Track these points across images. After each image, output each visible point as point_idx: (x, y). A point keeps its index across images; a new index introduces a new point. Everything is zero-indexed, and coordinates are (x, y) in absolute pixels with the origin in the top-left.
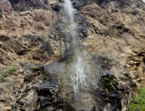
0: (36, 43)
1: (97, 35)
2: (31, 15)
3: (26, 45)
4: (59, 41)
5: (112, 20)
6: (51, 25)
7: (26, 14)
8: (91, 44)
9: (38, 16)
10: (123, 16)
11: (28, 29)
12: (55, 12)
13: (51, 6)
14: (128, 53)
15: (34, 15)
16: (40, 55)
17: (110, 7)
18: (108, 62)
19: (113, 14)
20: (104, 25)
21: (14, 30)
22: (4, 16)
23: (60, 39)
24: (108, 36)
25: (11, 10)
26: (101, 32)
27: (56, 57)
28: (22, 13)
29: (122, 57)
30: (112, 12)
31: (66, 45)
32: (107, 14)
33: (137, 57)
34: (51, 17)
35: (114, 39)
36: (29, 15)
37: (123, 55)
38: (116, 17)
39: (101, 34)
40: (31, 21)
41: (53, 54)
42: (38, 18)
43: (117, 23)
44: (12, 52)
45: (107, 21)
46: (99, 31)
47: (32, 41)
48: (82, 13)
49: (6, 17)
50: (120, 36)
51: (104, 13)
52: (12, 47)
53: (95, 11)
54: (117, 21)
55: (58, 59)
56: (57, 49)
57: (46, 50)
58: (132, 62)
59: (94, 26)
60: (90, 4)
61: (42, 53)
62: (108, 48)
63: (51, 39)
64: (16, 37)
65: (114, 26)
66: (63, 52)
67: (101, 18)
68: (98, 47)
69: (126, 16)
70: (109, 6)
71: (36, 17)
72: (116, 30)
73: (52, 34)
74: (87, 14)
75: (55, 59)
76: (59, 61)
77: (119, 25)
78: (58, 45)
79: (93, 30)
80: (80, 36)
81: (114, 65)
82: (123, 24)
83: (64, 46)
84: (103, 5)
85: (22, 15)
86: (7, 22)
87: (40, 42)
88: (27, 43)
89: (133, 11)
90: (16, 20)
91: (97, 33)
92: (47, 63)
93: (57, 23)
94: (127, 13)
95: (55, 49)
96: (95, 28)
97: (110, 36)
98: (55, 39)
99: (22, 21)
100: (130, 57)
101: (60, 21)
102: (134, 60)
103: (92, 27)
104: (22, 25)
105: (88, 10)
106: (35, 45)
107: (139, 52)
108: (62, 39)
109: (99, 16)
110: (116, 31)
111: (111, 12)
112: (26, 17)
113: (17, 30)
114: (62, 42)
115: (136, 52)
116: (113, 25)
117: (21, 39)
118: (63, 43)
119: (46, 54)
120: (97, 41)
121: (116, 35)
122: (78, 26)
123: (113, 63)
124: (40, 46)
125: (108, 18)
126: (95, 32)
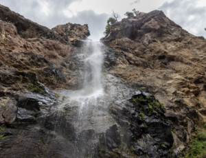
1: (131, 66)
2: (41, 43)
3: (22, 60)
4: (76, 71)
5: (151, 51)
6: (68, 56)
7: (35, 41)
9: (50, 44)
10: (164, 45)
12: (76, 47)
13: (72, 43)
15: (45, 43)
16: (43, 78)
17: (146, 39)
18: (147, 89)
20: (141, 57)
22: (4, 36)
23: (78, 69)
24: (148, 69)
26: (136, 62)
28: (30, 39)
29: (170, 84)
30: (149, 43)
32: (143, 46)
33: (194, 84)
36: (38, 42)
38: (155, 47)
39: (137, 65)
40: (40, 47)
42: (50, 46)
43: (158, 52)
45: (145, 53)
46: (134, 61)
47: (33, 58)
49: (6, 36)
50: (165, 67)
53: (126, 44)
54: (157, 50)
56: (72, 79)
57: (53, 74)
58: (186, 89)
60: (120, 38)
61: (47, 75)
62: (149, 78)
63: (64, 67)
65: (154, 56)
66: (80, 82)
67: (136, 51)
69: (168, 44)
70: (144, 38)
74: (117, 48)
77: (160, 54)
78: (74, 74)
79: (125, 60)
81: (157, 92)
82: (165, 52)
84: (137, 39)
85: (30, 41)
86: (6, 41)
87: (45, 64)
88: (25, 59)
89: (175, 38)
91: (130, 64)
94: (169, 41)
95: (69, 79)
96: (127, 58)
97: (151, 68)
98: (70, 69)
100: (181, 84)
102: (189, 88)
103: (124, 57)
104: (25, 47)
105: (117, 45)
106: (38, 66)
107: (194, 77)
108: (81, 68)
109: (133, 49)
110: (158, 62)
111: (147, 43)
113: (16, 49)
115: (190, 79)
116: (152, 55)
117: (16, 54)
119: (53, 78)
121: (159, 66)
123: (156, 90)
124: (45, 67)
125: (145, 49)
126: (128, 62)
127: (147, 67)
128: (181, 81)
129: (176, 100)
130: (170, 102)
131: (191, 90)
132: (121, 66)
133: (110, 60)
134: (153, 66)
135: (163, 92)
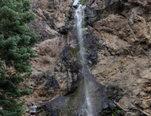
0: (41, 81)
1: (112, 57)
3: (32, 85)
4: (66, 73)
5: (135, 33)
6: (58, 54)
8: (102, 71)
9: (43, 51)
11: (34, 67)
12: (63, 36)
13: (59, 30)
14: (146, 79)
15: (38, 51)
16: (45, 92)
17: (132, 17)
18: (118, 92)
19: (136, 26)
20: (125, 40)
23: (67, 70)
24: (129, 56)
26: (118, 52)
27: (62, 90)
29: (138, 84)
30: (135, 22)
31: (73, 77)
32: (128, 26)
34: (58, 44)
35: (136, 58)
37: (139, 81)
38: (139, 30)
39: (118, 55)
41: (59, 88)
43: (140, 38)
45: (128, 35)
46: (115, 52)
47: (37, 80)
48: (96, 30)
50: (145, 54)
51: (124, 25)
53: (111, 24)
54: (140, 35)
55: (65, 93)
56: (64, 82)
57: (51, 86)
58: (150, 88)
59: (107, 48)
60: (105, 17)
61: (47, 89)
62: (124, 74)
63: (57, 73)
65: (136, 42)
66: (70, 85)
67: (120, 32)
68: (111, 74)
70: (130, 14)
71: (41, 52)
72: (139, 46)
73: (58, 66)
74: (102, 30)
75: (61, 93)
76: (66, 95)
77: (142, 40)
78: (65, 76)
79: (107, 52)
80: (89, 63)
81: (125, 94)
82: (147, 39)
83: (71, 77)
84: (124, 13)
87: (44, 80)
88: (33, 83)
91: (112, 55)
92: (54, 98)
93: (64, 51)
95: (62, 82)
96: (109, 50)
97: (132, 55)
98: (61, 71)
100: (148, 83)
103: (106, 49)
105: (103, 25)
106: (40, 84)
108: (69, 69)
109: (118, 30)
110: (140, 48)
111: (133, 23)
114: (69, 72)
116: (134, 41)
117: (27, 81)
118: (70, 74)
119: (51, 90)
120: (111, 66)
121: (139, 53)
122: (87, 51)
123: (125, 92)
124: (45, 83)
125: (129, 31)
126: (110, 54)
128: (148, 81)
129: (136, 102)
130: (132, 103)
132: (102, 62)
133: (92, 60)
134: (134, 52)
135: (130, 94)
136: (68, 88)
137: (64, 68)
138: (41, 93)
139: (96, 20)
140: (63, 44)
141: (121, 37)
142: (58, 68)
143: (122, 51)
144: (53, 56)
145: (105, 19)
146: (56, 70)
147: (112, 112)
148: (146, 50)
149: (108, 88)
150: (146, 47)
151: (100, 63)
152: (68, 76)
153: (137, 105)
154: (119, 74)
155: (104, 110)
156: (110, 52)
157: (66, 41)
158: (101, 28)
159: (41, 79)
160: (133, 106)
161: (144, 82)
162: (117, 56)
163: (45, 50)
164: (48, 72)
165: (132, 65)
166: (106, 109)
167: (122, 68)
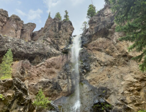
0: (47, 86)
2: (44, 65)
3: (40, 88)
4: (67, 80)
5: (118, 49)
6: (61, 67)
7: (41, 66)
8: (94, 77)
9: (49, 64)
11: (43, 76)
12: (65, 55)
13: (62, 51)
14: (128, 81)
15: (46, 64)
16: (51, 94)
18: (106, 92)
19: (118, 44)
20: (111, 55)
21: (33, 79)
22: (26, 72)
23: (68, 78)
24: (114, 66)
25: (30, 66)
26: (106, 64)
27: (64, 93)
28: (38, 65)
29: (122, 85)
30: (117, 42)
31: (72, 82)
32: (112, 45)
33: (139, 83)
34: (61, 60)
35: (120, 67)
36: (43, 66)
37: (123, 83)
38: (120, 47)
39: (106, 65)
40: (45, 69)
41: (61, 91)
43: (122, 52)
44: (32, 94)
45: (113, 52)
46: (104, 63)
47: (44, 85)
48: (89, 49)
50: (126, 64)
51: (110, 45)
52: (32, 91)
53: (100, 44)
54: (122, 50)
55: (66, 94)
57: (55, 89)
58: (132, 88)
61: (52, 91)
62: (111, 79)
63: (60, 80)
64: (33, 84)
65: (119, 55)
66: (70, 88)
67: (107, 50)
68: (101, 79)
70: (114, 37)
72: (122, 58)
73: (61, 75)
75: (63, 94)
76: (67, 96)
77: (123, 54)
78: (66, 82)
79: (97, 64)
80: (84, 72)
81: (112, 93)
82: (127, 53)
84: (109, 36)
85: (38, 67)
86: (28, 75)
87: (50, 84)
88: (41, 87)
90: (34, 72)
91: (101, 66)
92: (57, 98)
93: (65, 65)
95: (64, 87)
96: (99, 62)
97: (117, 66)
98: (63, 79)
99: (37, 72)
101: (68, 62)
102: (134, 86)
103: (96, 61)
104: (38, 75)
105: (94, 46)
106: (47, 87)
107: (140, 77)
109: (105, 49)
110: (122, 60)
111: (116, 43)
112: (40, 67)
113: (34, 79)
115: (137, 79)
117: (36, 85)
118: (70, 81)
119: (56, 92)
120: (100, 74)
121: (122, 63)
122: (82, 64)
123: (112, 91)
124: (51, 87)
125: (113, 48)
126: (99, 65)
127: (114, 65)
128: (129, 83)
129: (121, 99)
130: (118, 100)
131: (136, 88)
132: (94, 71)
133: (86, 69)
134: (118, 63)
135: (116, 93)
136: (68, 91)
137: (65, 76)
138: (48, 94)
139: (89, 43)
140: (65, 60)
141: (108, 53)
142: (61, 77)
143: (109, 62)
144: (58, 68)
145: (95, 41)
146: (59, 78)
147: (102, 106)
148: (127, 61)
149: (99, 89)
150: (127, 59)
151: (92, 71)
152: (68, 82)
153: (122, 101)
154: (107, 79)
155: (95, 104)
156: (100, 64)
157: (67, 58)
158: (93, 48)
159: (47, 84)
160: (119, 102)
161: (127, 83)
162: (105, 67)
163: (51, 64)
164: (53, 79)
165: (117, 72)
166: (97, 104)
167: (110, 75)
